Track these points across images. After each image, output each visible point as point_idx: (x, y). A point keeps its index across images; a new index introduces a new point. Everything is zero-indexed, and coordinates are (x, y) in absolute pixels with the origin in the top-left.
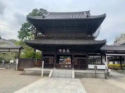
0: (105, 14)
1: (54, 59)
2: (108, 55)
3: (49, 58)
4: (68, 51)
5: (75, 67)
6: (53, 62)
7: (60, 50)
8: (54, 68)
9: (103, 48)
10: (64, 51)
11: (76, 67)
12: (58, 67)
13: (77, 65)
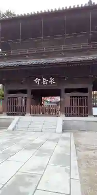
1: (26, 98)
3: (17, 97)
4: (52, 81)
5: (65, 112)
6: (26, 104)
8: (26, 115)
10: (45, 81)
11: (68, 112)
13: (70, 108)
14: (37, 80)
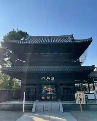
0: (91, 38)
1: (36, 89)
2: (96, 83)
3: (30, 89)
4: (52, 79)
6: (35, 93)
7: (44, 78)
8: (36, 100)
9: (90, 75)
10: (48, 79)
13: (63, 96)
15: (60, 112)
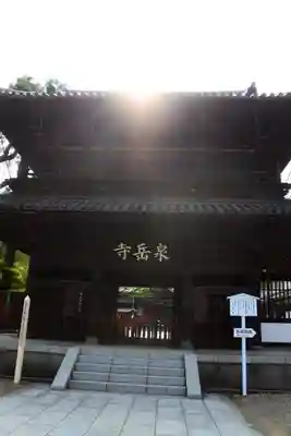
4: (162, 253)
8: (89, 339)
10: (142, 253)
12: (111, 336)
14: (123, 249)
15: (185, 394)
